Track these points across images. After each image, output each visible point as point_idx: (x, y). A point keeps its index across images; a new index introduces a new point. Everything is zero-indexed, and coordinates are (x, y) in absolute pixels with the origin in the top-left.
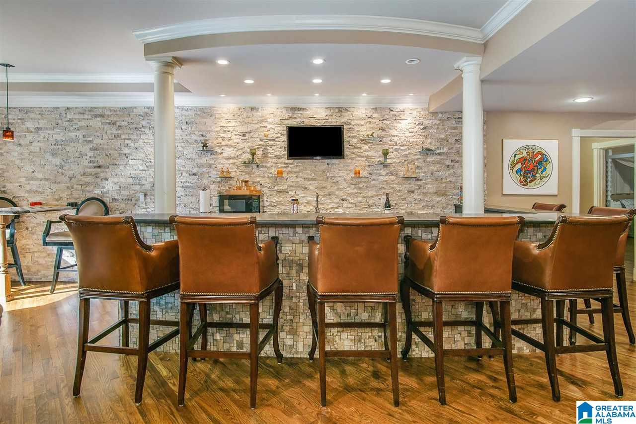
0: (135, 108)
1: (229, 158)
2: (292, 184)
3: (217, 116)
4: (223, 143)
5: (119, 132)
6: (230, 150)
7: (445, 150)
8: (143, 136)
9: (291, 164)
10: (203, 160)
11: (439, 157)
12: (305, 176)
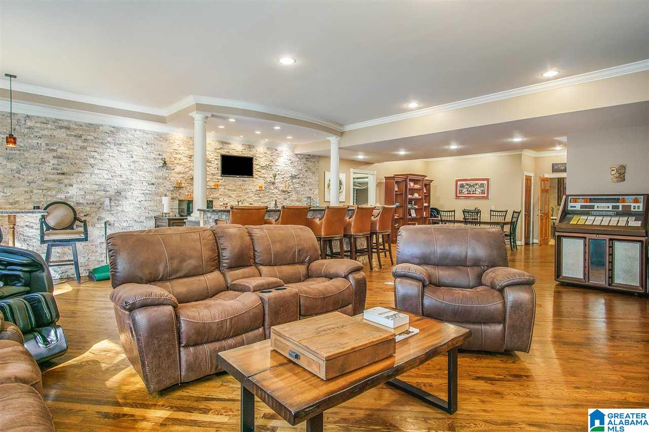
0: (102, 126)
1: (179, 173)
2: (221, 193)
3: (171, 141)
4: (175, 162)
5: (85, 144)
6: (180, 167)
7: (301, 176)
8: (108, 150)
9: (222, 180)
10: (160, 174)
11: (298, 179)
12: (229, 188)
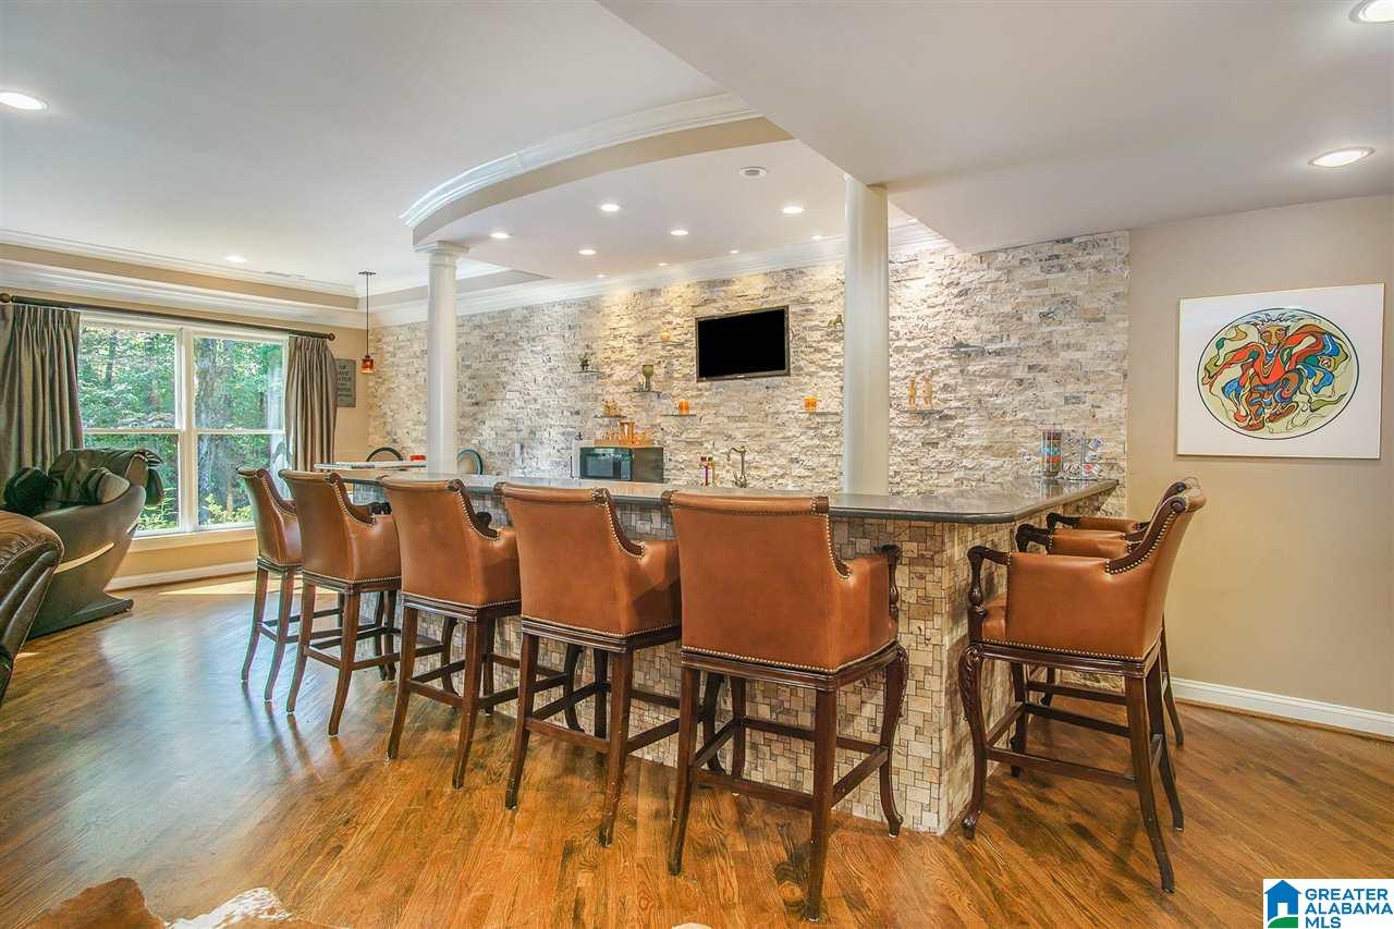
0: (513, 310)
1: (619, 384)
2: (708, 428)
3: (606, 311)
4: (613, 357)
5: (497, 349)
6: (622, 368)
7: (1014, 342)
8: (521, 354)
10: (588, 389)
11: (997, 360)
12: (731, 413)
